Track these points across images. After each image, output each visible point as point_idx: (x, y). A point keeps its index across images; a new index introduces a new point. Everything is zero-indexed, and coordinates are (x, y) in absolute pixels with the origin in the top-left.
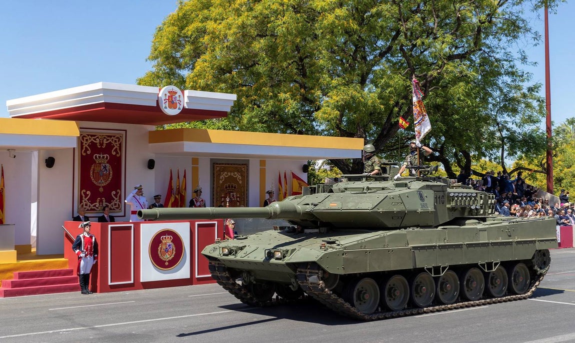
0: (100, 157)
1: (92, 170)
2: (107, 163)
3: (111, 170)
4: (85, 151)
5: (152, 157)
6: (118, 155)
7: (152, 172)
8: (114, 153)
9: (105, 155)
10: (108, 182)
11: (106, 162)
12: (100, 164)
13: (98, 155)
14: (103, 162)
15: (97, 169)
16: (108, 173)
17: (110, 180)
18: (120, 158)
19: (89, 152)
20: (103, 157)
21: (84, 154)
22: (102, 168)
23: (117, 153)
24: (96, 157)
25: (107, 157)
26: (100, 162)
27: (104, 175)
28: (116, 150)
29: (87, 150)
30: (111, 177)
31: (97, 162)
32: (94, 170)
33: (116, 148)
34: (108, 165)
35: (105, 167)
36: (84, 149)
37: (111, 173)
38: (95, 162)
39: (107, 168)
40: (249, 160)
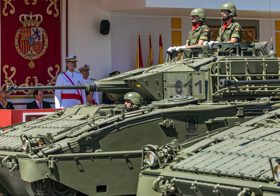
0: (28, 18)
1: (17, 36)
2: (40, 26)
3: (46, 36)
4: (7, 11)
5: (107, 16)
6: (56, 16)
7: (107, 39)
8: (50, 12)
9: (37, 16)
10: (42, 54)
11: (37, 25)
12: (30, 27)
13: (25, 16)
14: (33, 25)
15: (25, 36)
16: (41, 40)
17: (44, 50)
18: (59, 19)
19: (12, 12)
20: (34, 18)
21: (6, 15)
22: (33, 33)
23: (54, 12)
24: (23, 18)
25: (39, 17)
26: (29, 25)
27: (35, 43)
28: (52, 8)
29: (9, 8)
30: (46, 47)
31: (25, 25)
32: (20, 36)
33: (53, 6)
34: (41, 29)
35: (37, 33)
36: (6, 7)
37: (47, 40)
38: (22, 26)
39: (40, 34)
40: (258, 21)
